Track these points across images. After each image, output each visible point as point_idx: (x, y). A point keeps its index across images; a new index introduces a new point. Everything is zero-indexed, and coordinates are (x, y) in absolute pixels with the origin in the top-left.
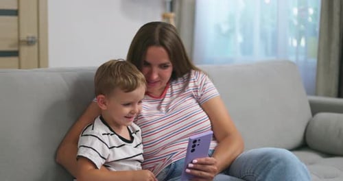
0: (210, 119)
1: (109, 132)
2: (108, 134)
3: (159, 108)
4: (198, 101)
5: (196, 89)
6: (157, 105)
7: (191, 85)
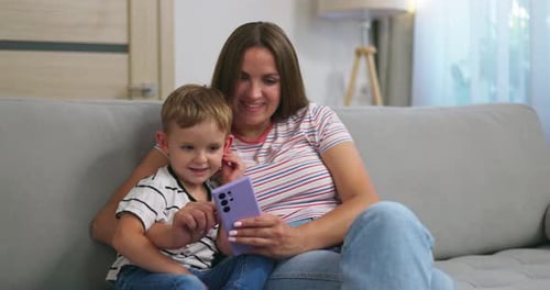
0: (331, 176)
1: (177, 186)
2: (174, 189)
3: (255, 158)
4: (317, 150)
5: (312, 132)
6: (252, 154)
7: (304, 126)
